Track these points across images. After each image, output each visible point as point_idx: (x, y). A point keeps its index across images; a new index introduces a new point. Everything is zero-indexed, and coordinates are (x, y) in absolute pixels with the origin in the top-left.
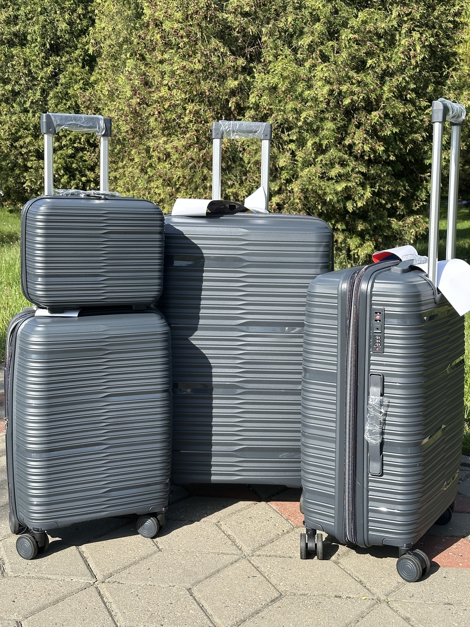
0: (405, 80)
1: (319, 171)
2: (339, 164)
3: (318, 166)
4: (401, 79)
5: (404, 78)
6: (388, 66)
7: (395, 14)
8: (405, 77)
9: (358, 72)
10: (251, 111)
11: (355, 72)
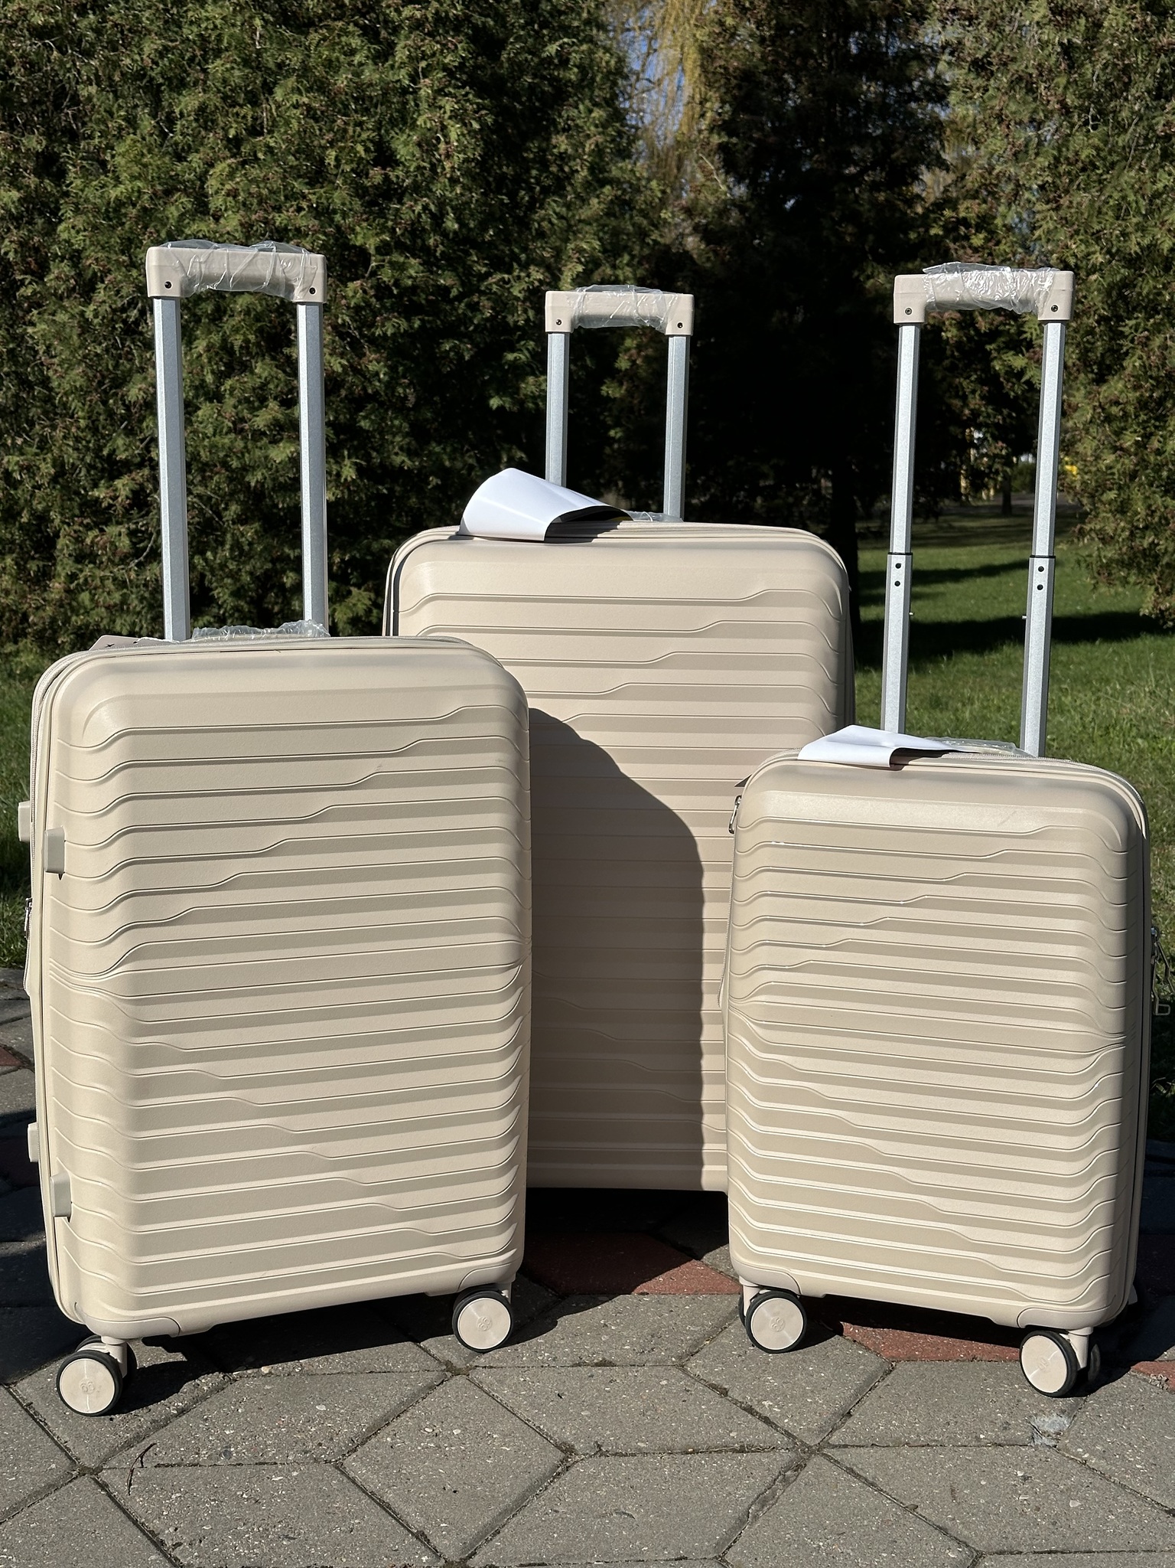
0: (430, 211)
1: (228, 415)
2: (275, 398)
3: (230, 401)
4: (418, 208)
5: (425, 208)
6: (386, 178)
7: (401, 54)
8: (427, 204)
9: (311, 184)
10: (63, 265)
11: (307, 184)
